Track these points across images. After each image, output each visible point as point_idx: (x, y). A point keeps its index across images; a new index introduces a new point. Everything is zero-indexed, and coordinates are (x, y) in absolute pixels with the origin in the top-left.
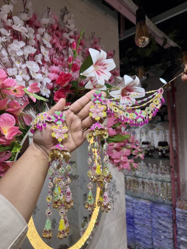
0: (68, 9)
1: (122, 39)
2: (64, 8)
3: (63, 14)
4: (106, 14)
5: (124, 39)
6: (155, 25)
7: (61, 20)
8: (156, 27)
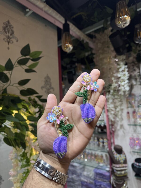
0: (10, 22)
2: (7, 22)
3: (6, 26)
4: (46, 26)
6: (85, 34)
7: (3, 31)
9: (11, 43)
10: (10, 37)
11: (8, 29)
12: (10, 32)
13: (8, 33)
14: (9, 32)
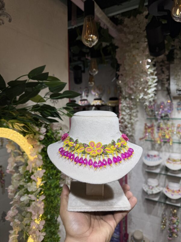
1: (73, 27)
5: (75, 28)
6: (108, 17)
8: (109, 19)
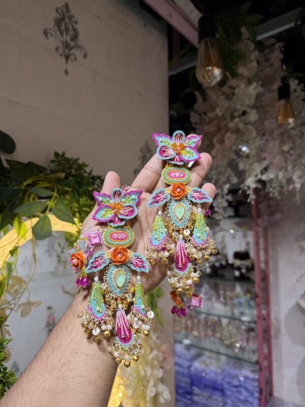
0: (71, 7)
1: (175, 72)
2: (63, 6)
3: (61, 16)
5: (178, 74)
9: (72, 61)
10: (70, 45)
11: (65, 26)
12: (71, 32)
13: (65, 35)
14: (67, 32)
